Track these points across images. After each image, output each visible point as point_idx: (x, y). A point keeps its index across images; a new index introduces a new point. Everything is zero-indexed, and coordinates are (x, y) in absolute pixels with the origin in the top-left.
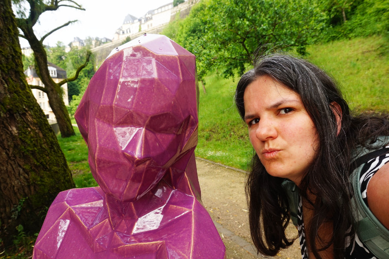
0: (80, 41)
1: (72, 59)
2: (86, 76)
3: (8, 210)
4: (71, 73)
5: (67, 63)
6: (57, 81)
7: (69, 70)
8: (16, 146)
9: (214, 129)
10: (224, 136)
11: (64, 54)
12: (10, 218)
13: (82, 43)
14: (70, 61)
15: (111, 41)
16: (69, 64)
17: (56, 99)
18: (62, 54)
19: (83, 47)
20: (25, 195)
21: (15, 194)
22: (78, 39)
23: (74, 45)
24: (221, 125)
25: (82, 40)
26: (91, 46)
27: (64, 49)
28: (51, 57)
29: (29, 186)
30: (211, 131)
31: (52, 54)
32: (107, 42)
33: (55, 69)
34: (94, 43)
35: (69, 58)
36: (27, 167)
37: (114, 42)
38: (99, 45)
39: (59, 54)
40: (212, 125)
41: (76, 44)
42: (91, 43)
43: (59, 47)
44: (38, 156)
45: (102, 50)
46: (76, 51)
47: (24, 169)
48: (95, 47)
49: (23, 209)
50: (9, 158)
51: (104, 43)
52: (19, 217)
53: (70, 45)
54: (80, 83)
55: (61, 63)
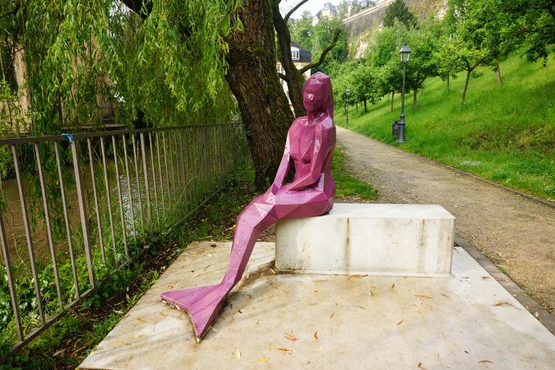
0: (332, 8)
1: (320, 34)
2: (335, 58)
3: (260, 166)
4: (316, 54)
5: (312, 41)
6: (299, 66)
7: (315, 50)
8: (269, 122)
9: (487, 135)
10: (498, 145)
11: (311, 27)
12: (261, 172)
13: (334, 11)
14: (317, 38)
15: (374, 5)
16: (315, 41)
17: (297, 88)
18: (308, 28)
19: (334, 17)
20: (272, 158)
21: (266, 156)
22: (330, 4)
23: (324, 14)
24: (498, 130)
25: (334, 7)
26: (346, 15)
27: (311, 22)
28: (295, 34)
29: (275, 152)
30: (481, 137)
31: (296, 30)
32: (368, 6)
33: (298, 50)
34: (349, 9)
35: (316, 33)
36: (275, 138)
37: (378, 6)
38: (357, 12)
39: (304, 29)
40: (486, 129)
41: (327, 14)
42: (346, 10)
43: (305, 19)
44: (282, 131)
45: (360, 19)
46: (325, 24)
47: (272, 140)
48: (352, 15)
49: (270, 167)
50: (264, 129)
51: (363, 8)
52: (267, 172)
53: (319, 15)
54: (327, 67)
55: (306, 41)
